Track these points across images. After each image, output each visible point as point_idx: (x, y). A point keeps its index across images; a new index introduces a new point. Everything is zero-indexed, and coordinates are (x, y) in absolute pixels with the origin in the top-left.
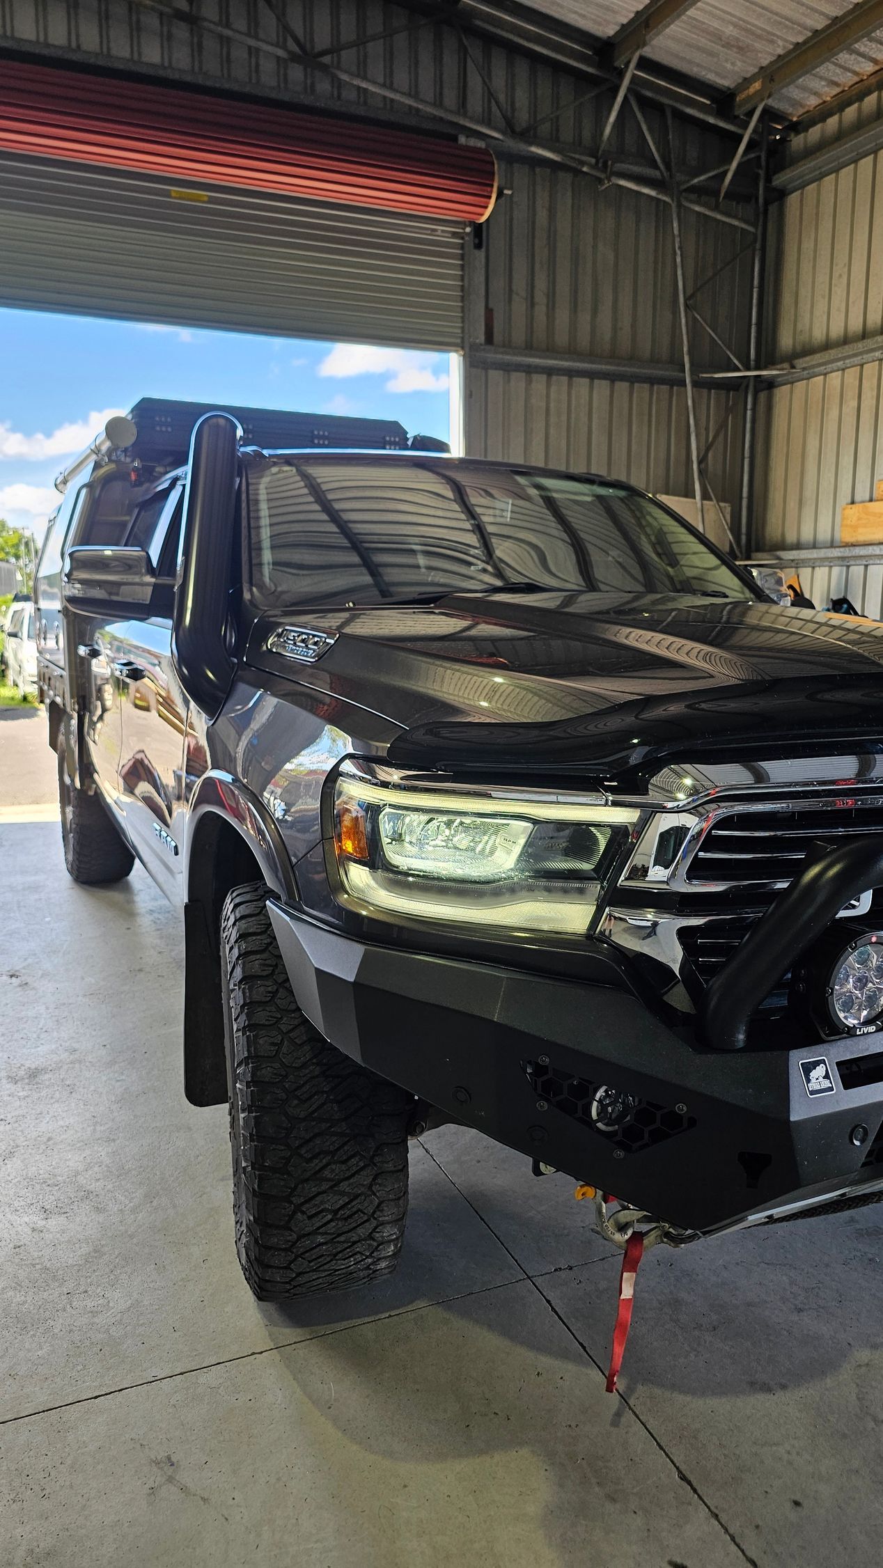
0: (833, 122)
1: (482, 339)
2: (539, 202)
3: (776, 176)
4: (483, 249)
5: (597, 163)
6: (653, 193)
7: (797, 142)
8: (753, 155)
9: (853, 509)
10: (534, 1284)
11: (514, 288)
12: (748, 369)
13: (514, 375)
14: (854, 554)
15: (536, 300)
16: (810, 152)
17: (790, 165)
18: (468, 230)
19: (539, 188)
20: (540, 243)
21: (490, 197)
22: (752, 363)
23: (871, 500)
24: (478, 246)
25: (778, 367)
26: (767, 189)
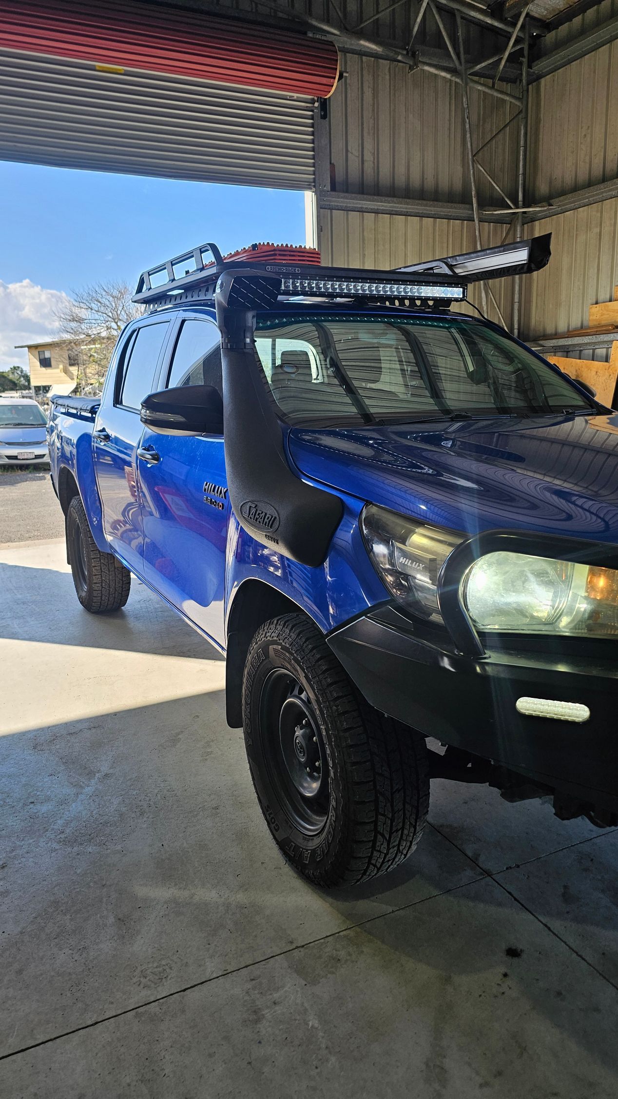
0: (577, 20)
1: (328, 188)
2: (366, 85)
3: (536, 63)
4: (327, 119)
5: (408, 53)
6: (448, 76)
7: (550, 37)
8: (519, 47)
9: (598, 308)
10: (494, 880)
11: (349, 149)
12: (517, 208)
13: (352, 214)
14: (599, 340)
15: (365, 158)
16: (560, 45)
17: (545, 54)
18: (316, 104)
19: (365, 72)
20: (367, 114)
21: (334, 78)
22: (521, 203)
23: (610, 301)
24: (324, 117)
25: (540, 205)
26: (528, 74)
